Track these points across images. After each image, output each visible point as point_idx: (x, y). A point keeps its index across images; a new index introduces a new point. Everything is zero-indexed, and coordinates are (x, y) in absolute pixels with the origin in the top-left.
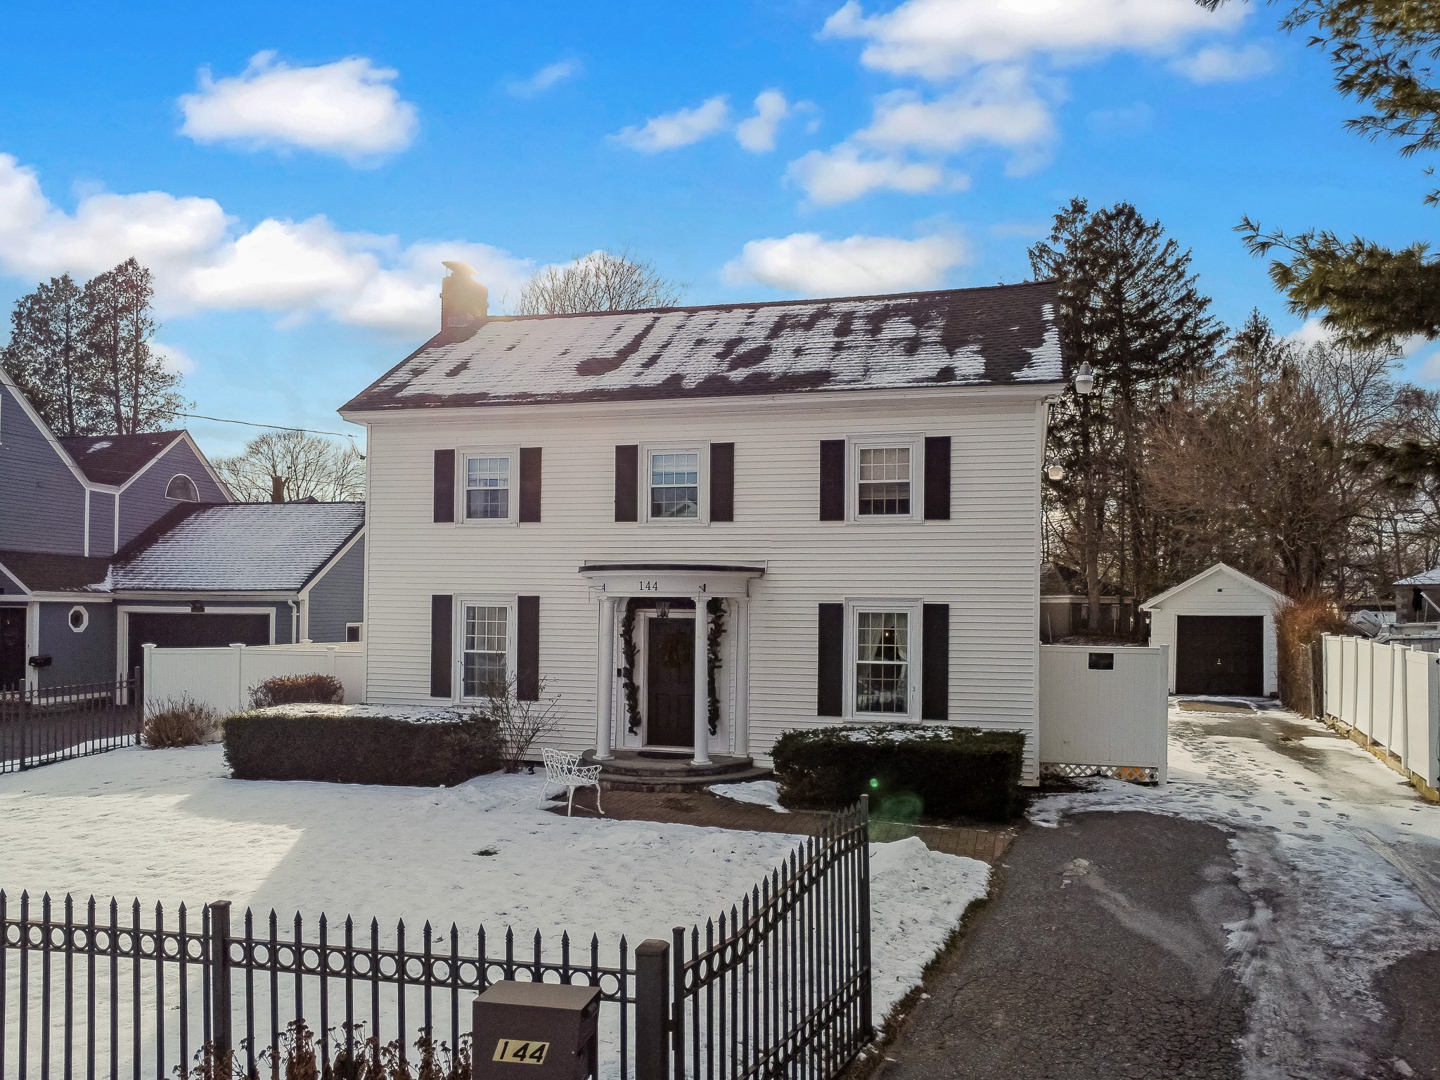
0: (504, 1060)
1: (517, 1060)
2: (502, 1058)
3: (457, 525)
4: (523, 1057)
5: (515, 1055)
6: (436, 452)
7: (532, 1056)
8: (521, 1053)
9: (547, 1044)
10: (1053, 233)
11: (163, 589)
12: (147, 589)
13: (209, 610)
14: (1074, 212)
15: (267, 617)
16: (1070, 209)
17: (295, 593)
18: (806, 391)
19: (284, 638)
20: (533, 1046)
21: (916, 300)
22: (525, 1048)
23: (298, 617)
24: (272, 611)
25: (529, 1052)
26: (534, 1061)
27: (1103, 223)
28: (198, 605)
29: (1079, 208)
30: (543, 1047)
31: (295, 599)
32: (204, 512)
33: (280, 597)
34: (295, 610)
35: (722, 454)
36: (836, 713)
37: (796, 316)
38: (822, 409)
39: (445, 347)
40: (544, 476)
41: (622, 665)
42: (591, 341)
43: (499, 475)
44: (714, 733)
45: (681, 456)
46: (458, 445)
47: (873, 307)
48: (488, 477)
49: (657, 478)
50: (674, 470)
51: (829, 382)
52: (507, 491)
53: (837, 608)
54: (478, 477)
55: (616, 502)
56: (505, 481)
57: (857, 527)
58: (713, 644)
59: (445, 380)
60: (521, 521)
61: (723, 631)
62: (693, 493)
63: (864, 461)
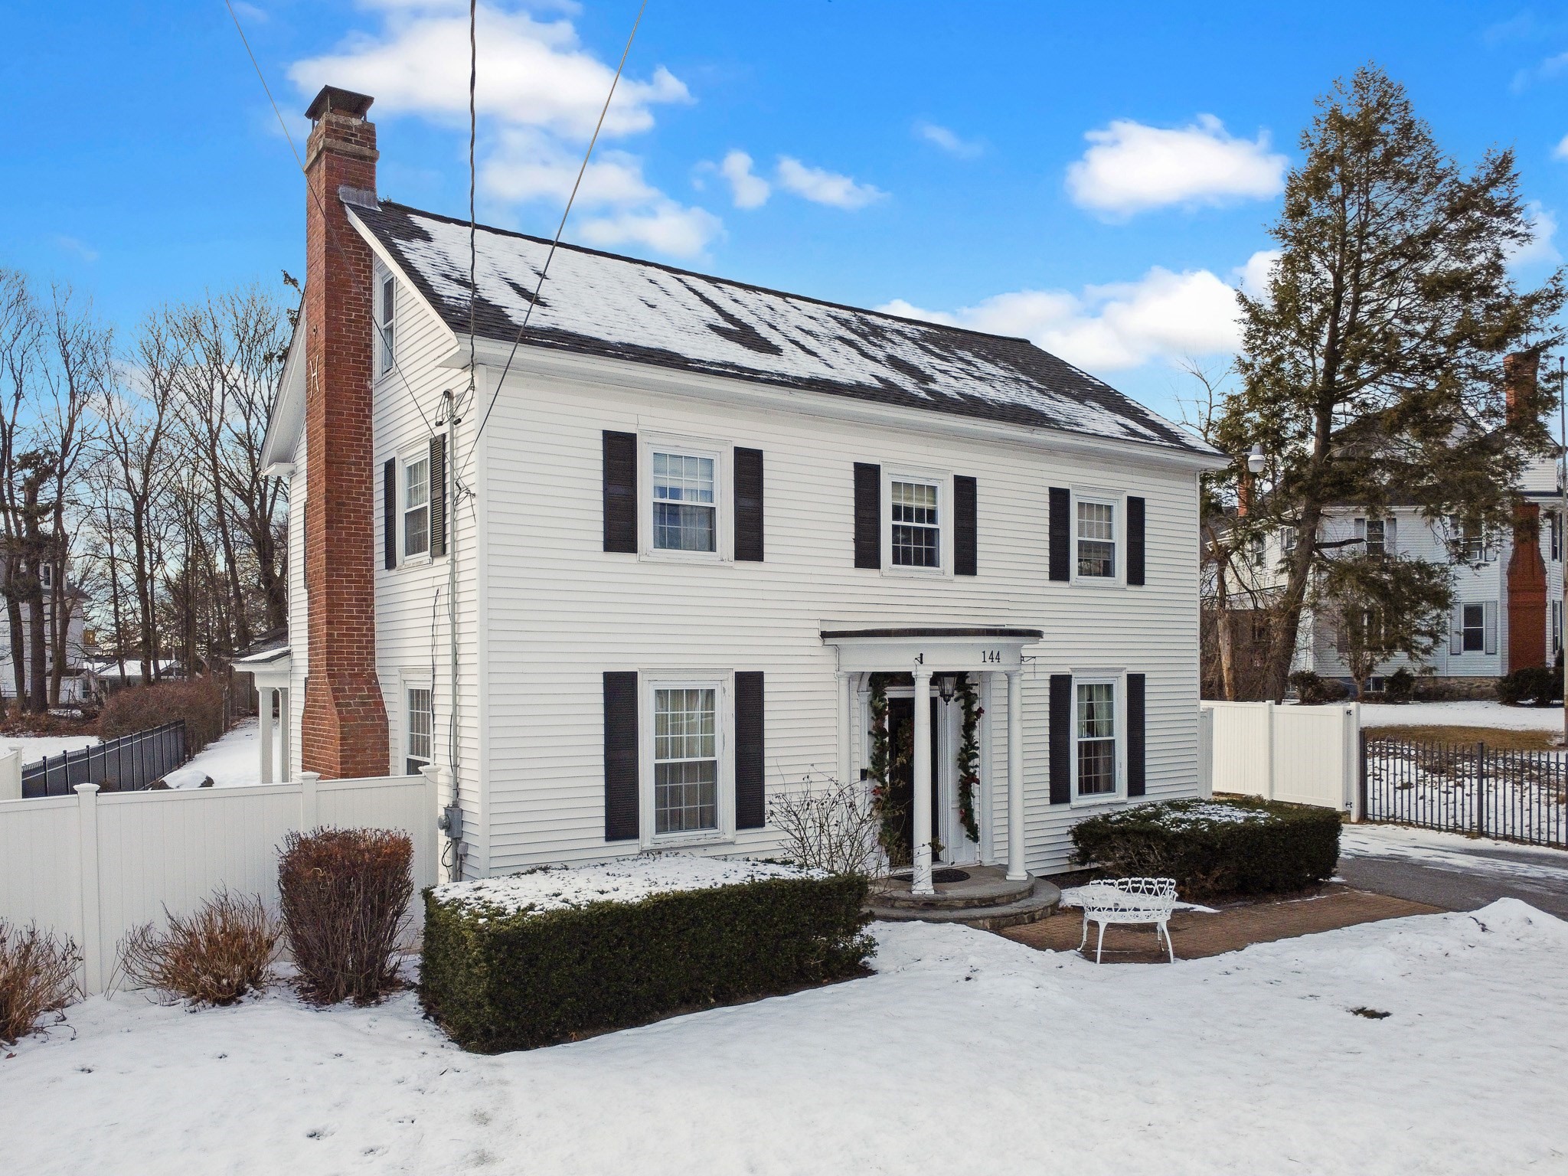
3: (641, 558)
6: (605, 435)
35: (965, 489)
36: (1066, 799)
37: (847, 321)
38: (1051, 451)
39: (418, 243)
40: (766, 493)
41: (867, 764)
42: (652, 294)
43: (701, 484)
44: (976, 839)
45: (920, 487)
46: (640, 427)
47: (907, 329)
48: (683, 485)
49: (897, 512)
50: (914, 504)
51: (1053, 420)
52: (712, 510)
53: (1067, 679)
54: (669, 484)
55: (856, 540)
56: (709, 494)
57: (1080, 587)
58: (968, 727)
59: (546, 311)
60: (737, 558)
61: (981, 711)
62: (932, 536)
63: (1081, 516)
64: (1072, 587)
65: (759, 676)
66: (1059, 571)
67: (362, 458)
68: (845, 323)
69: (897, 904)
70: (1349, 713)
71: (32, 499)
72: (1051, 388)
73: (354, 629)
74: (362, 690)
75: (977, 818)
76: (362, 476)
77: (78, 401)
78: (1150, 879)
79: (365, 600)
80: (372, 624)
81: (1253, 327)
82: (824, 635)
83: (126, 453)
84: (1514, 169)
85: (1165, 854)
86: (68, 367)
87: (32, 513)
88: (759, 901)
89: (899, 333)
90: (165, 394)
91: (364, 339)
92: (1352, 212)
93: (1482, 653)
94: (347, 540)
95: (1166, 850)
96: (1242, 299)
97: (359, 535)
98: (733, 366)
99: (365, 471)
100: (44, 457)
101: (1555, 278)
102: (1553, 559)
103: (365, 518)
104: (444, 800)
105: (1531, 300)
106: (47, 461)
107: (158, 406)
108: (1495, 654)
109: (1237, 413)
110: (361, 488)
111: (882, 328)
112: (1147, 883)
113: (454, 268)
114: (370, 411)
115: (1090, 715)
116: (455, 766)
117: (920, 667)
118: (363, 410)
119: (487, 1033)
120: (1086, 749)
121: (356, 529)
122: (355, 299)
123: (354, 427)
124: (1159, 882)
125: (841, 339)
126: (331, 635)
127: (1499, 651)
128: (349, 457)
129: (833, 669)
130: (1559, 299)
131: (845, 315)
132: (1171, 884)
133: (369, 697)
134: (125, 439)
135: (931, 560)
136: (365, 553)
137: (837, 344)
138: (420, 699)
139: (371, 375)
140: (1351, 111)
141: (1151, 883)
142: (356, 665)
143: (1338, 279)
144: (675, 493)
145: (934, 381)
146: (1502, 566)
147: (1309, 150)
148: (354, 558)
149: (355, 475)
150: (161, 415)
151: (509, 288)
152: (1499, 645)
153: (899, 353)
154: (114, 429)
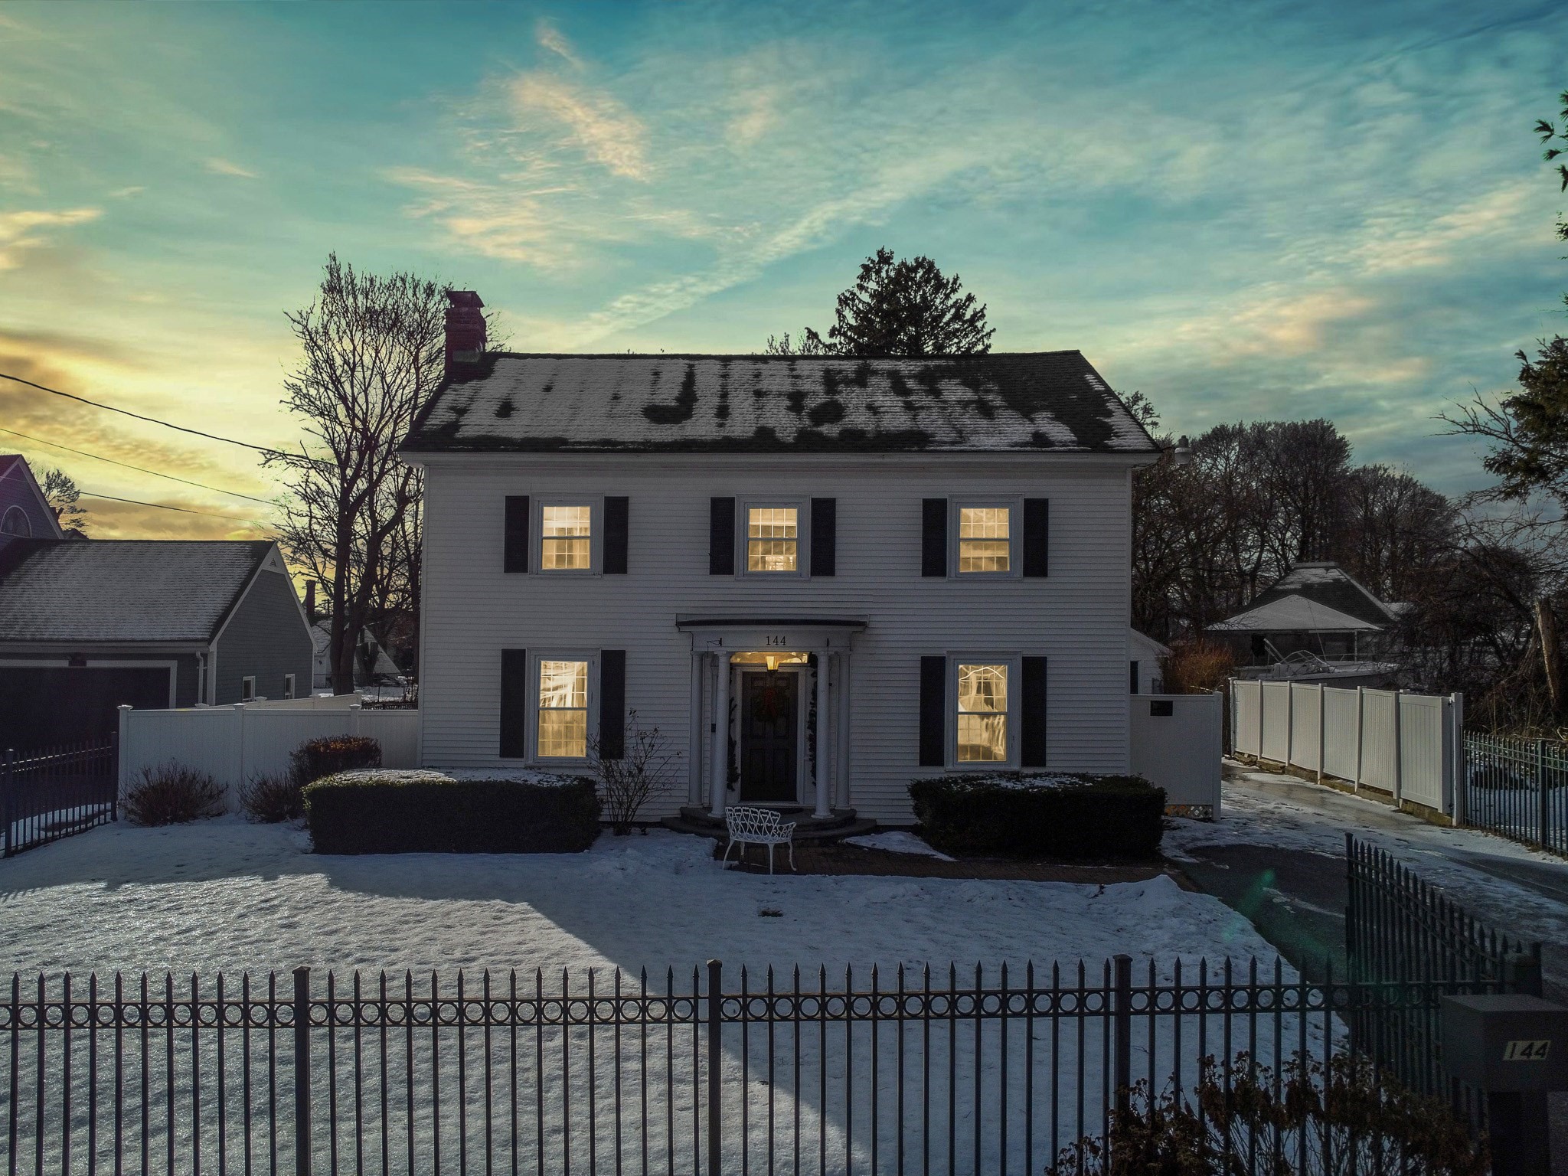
0: (1513, 1059)
1: (1524, 1058)
2: (1511, 1057)
3: (532, 576)
4: (1529, 1055)
5: (1523, 1054)
6: (508, 498)
7: (1537, 1053)
8: (1527, 1052)
9: (1549, 1042)
10: (859, 281)
11: (33, 640)
12: (12, 640)
13: (91, 664)
14: (879, 262)
15: (167, 671)
16: (876, 259)
17: (205, 644)
18: (915, 451)
19: (188, 698)
20: (1538, 1044)
21: (952, 363)
22: (1531, 1046)
23: (205, 671)
24: (173, 665)
25: (1534, 1050)
26: (1538, 1057)
27: (905, 273)
28: (77, 658)
29: (884, 258)
30: (1545, 1045)
31: (205, 651)
32: (50, 550)
33: (187, 649)
34: (202, 664)
35: (824, 508)
36: (938, 763)
37: (841, 372)
38: (925, 468)
39: (470, 384)
40: (631, 526)
42: (635, 386)
43: (580, 524)
46: (532, 491)
50: (772, 523)
51: (929, 443)
53: (941, 661)
55: (711, 555)
57: (959, 583)
59: (500, 421)
60: (605, 572)
64: (949, 582)
65: (621, 654)
66: (934, 568)
70: (1450, 705)
82: (680, 624)
98: (602, 443)
117: (721, 648)
145: (837, 421)
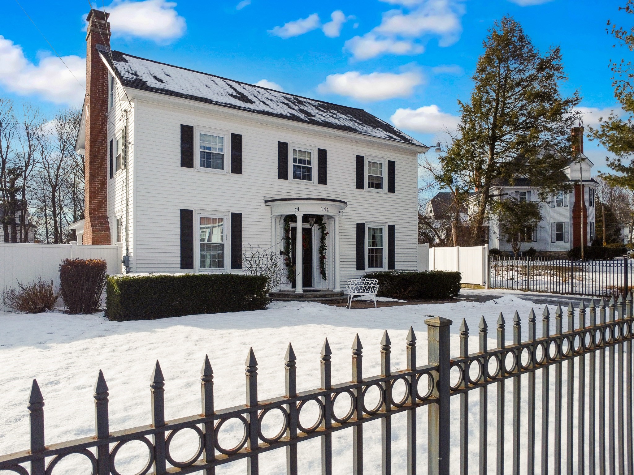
3: (195, 170)
6: (182, 126)
35: (322, 154)
36: (363, 268)
37: (289, 98)
38: (357, 142)
39: (122, 63)
40: (243, 150)
41: (283, 250)
42: (210, 83)
43: (219, 146)
44: (325, 279)
45: (305, 152)
46: (195, 124)
47: (314, 103)
48: (212, 146)
49: (295, 160)
50: (302, 158)
51: (358, 131)
52: (223, 155)
53: (363, 225)
54: (206, 145)
55: (279, 169)
56: (222, 150)
57: (368, 192)
58: (323, 239)
59: (164, 84)
60: (232, 172)
61: (327, 233)
62: (309, 170)
63: (369, 166)
64: (365, 191)
65: (240, 215)
66: (360, 185)
67: (103, 140)
68: (288, 99)
69: (290, 297)
70: (484, 248)
71: (12, 185)
72: (364, 123)
73: (100, 201)
74: (102, 222)
75: (326, 272)
76: (103, 146)
77: (32, 149)
78: (368, 279)
79: (104, 190)
80: (106, 199)
81: (465, 113)
82: (266, 202)
83: (49, 168)
84: (560, 53)
85: (390, 283)
86: (28, 136)
87: (13, 191)
88: (223, 280)
89: (310, 103)
90: (64, 146)
91: (105, 98)
92: (502, 71)
93: (563, 242)
94: (97, 169)
95: (391, 281)
96: (460, 102)
97: (102, 167)
98: (231, 104)
99: (104, 144)
100: (17, 170)
101: (576, 93)
102: (590, 206)
103: (105, 161)
104: (124, 254)
105: (567, 102)
106: (18, 171)
107: (62, 151)
108: (568, 242)
109: (458, 146)
110: (103, 151)
111: (303, 102)
112: (367, 280)
113: (132, 70)
114: (107, 123)
115: (373, 238)
116: (127, 241)
117: (299, 212)
118: (104, 123)
119: (120, 316)
120: (371, 251)
121: (101, 165)
122: (102, 84)
123: (100, 129)
124: (371, 280)
125: (283, 103)
126: (91, 202)
127: (569, 241)
128: (99, 139)
129: (270, 214)
130: (578, 101)
131: (290, 96)
132: (375, 281)
133: (104, 224)
134: (48, 163)
135: (309, 178)
136: (104, 174)
137: (280, 104)
138: (119, 222)
139: (107, 111)
140: (501, 33)
141: (368, 280)
142: (100, 213)
143: (497, 95)
144: (209, 148)
145: (314, 116)
146: (570, 208)
147: (486, 48)
148: (100, 175)
149: (101, 146)
150: (63, 154)
151: (152, 77)
152: (569, 239)
153: (305, 109)
154: (44, 159)
